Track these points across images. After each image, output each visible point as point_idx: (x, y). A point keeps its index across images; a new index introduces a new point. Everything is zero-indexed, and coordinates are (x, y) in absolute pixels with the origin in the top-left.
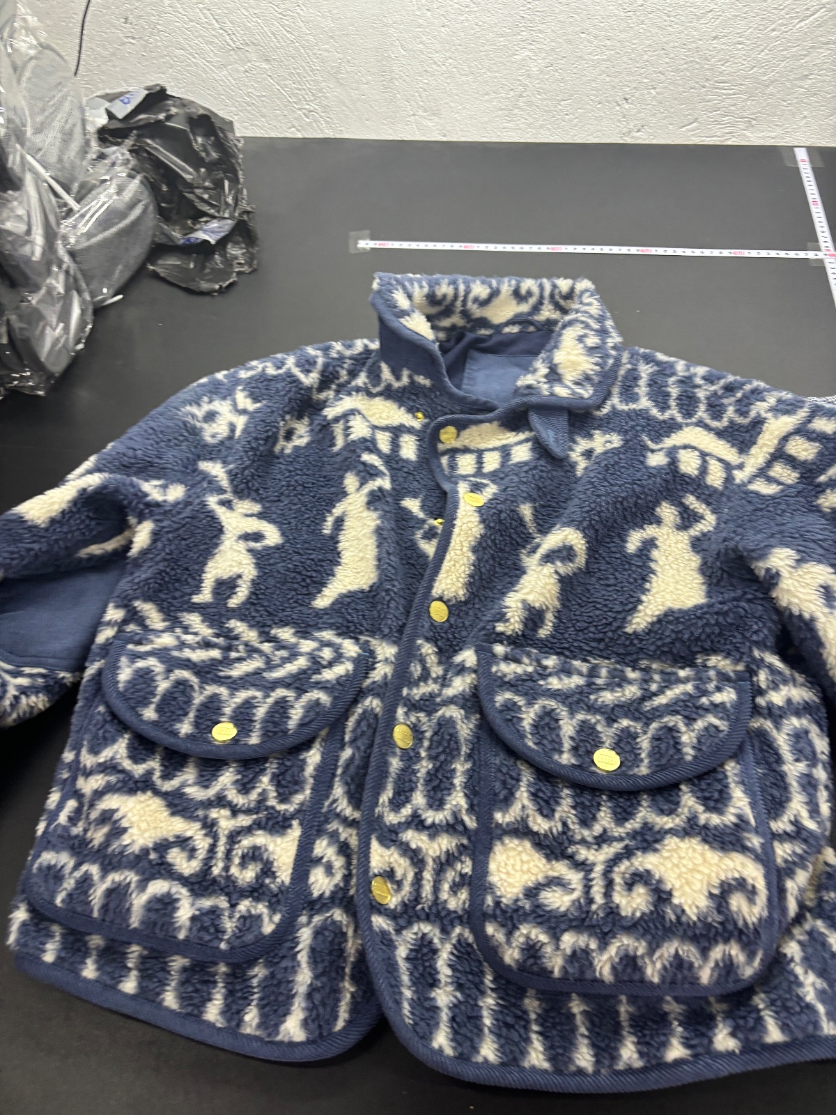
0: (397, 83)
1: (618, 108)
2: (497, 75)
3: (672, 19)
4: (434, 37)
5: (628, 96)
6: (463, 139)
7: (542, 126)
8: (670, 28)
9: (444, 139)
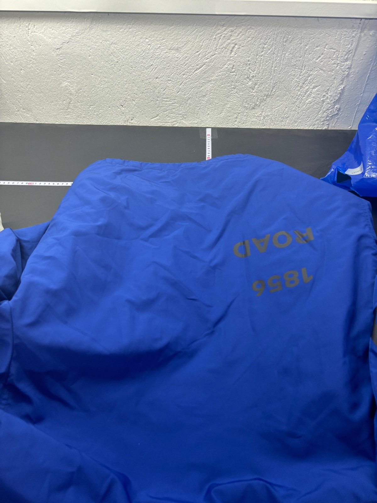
0: (5, 96)
1: (119, 109)
2: (55, 93)
3: (134, 69)
4: (18, 75)
5: (122, 104)
6: (46, 123)
7: (84, 117)
8: (134, 73)
9: (38, 122)
